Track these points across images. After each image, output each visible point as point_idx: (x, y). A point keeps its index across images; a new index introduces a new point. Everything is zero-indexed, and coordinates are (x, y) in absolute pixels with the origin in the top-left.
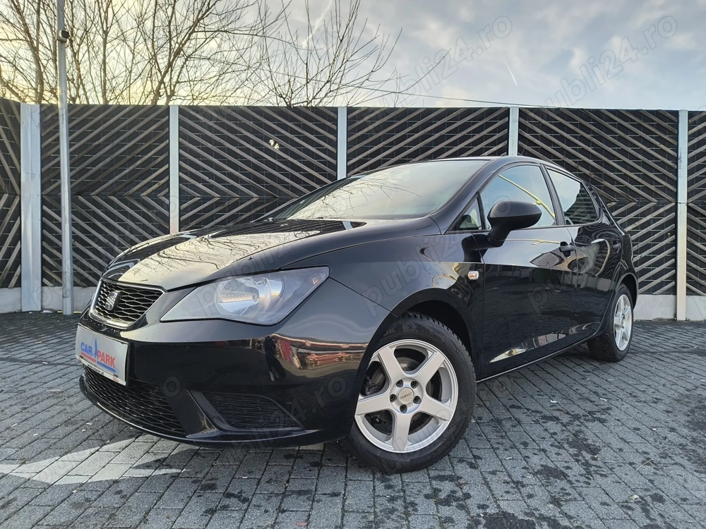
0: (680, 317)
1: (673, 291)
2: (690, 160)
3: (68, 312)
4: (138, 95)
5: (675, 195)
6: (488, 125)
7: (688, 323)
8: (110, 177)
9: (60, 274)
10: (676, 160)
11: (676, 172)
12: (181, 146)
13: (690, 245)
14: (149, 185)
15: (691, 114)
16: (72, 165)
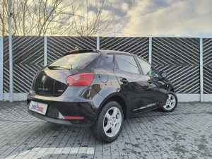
0: (202, 101)
1: (199, 92)
2: (203, 53)
3: (11, 101)
4: (34, 32)
5: (199, 63)
6: (143, 42)
7: (204, 102)
8: (25, 58)
9: (9, 89)
10: (199, 53)
11: (199, 56)
12: (48, 49)
13: (204, 79)
14: (38, 61)
15: (203, 39)
16: (13, 55)
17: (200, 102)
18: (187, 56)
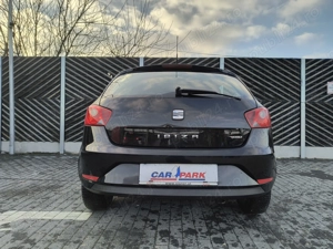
0: (303, 157)
1: (299, 144)
2: (307, 82)
3: (12, 153)
5: (300, 99)
7: (306, 160)
8: (33, 90)
9: (8, 134)
10: (300, 82)
11: (300, 88)
12: (66, 76)
13: (307, 122)
15: (307, 60)
16: (15, 85)
17: (299, 159)
18: (279, 86)
